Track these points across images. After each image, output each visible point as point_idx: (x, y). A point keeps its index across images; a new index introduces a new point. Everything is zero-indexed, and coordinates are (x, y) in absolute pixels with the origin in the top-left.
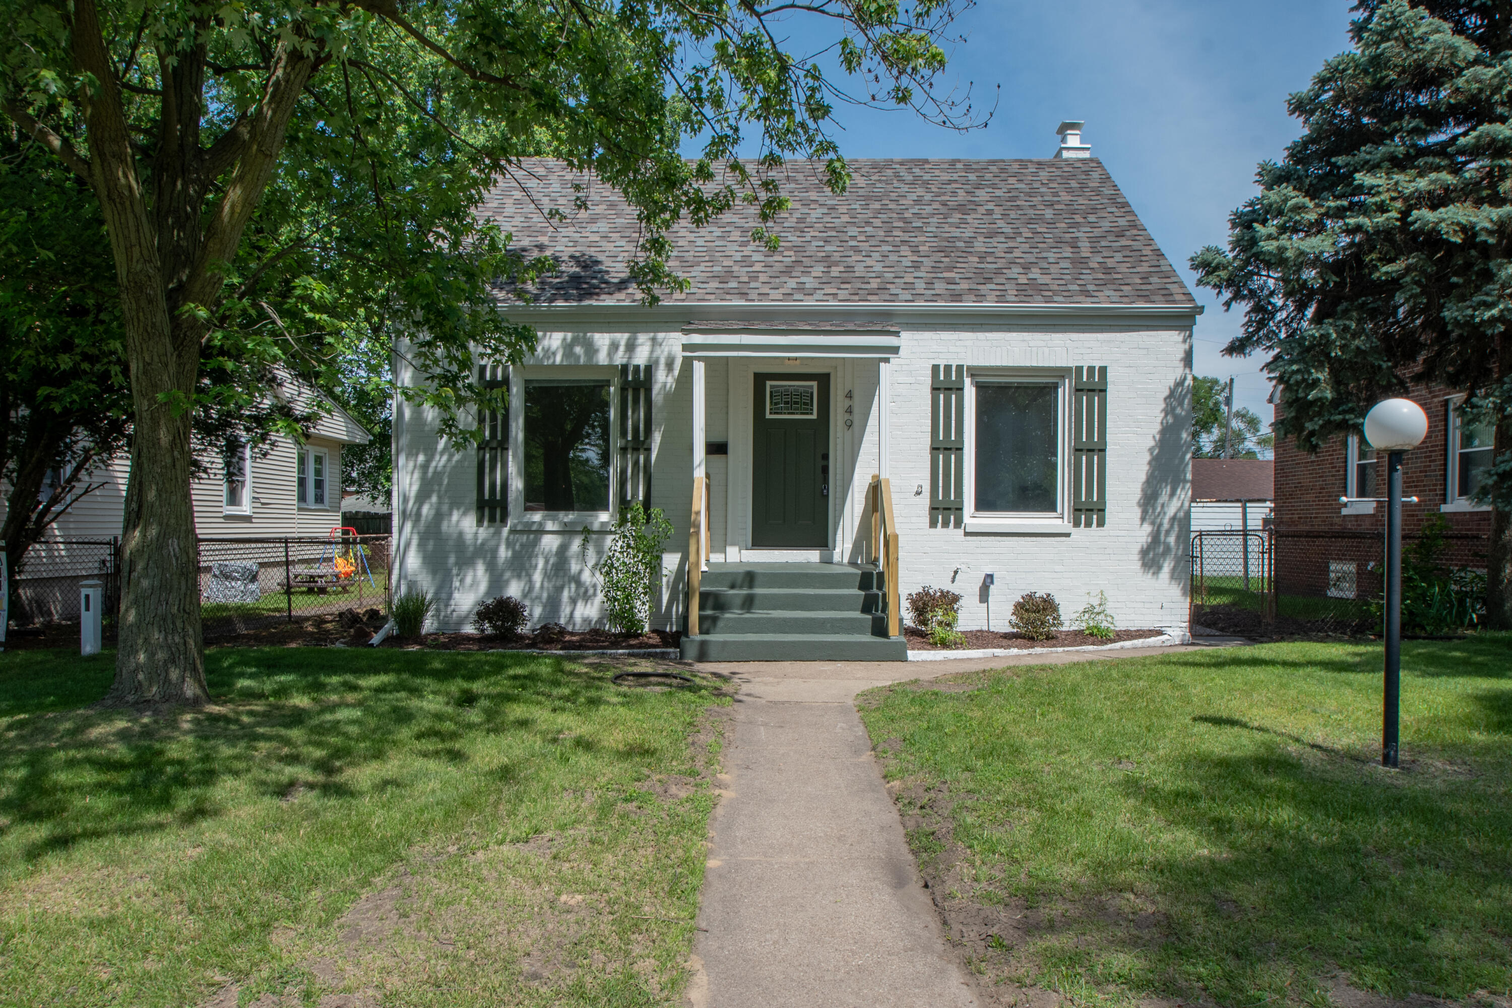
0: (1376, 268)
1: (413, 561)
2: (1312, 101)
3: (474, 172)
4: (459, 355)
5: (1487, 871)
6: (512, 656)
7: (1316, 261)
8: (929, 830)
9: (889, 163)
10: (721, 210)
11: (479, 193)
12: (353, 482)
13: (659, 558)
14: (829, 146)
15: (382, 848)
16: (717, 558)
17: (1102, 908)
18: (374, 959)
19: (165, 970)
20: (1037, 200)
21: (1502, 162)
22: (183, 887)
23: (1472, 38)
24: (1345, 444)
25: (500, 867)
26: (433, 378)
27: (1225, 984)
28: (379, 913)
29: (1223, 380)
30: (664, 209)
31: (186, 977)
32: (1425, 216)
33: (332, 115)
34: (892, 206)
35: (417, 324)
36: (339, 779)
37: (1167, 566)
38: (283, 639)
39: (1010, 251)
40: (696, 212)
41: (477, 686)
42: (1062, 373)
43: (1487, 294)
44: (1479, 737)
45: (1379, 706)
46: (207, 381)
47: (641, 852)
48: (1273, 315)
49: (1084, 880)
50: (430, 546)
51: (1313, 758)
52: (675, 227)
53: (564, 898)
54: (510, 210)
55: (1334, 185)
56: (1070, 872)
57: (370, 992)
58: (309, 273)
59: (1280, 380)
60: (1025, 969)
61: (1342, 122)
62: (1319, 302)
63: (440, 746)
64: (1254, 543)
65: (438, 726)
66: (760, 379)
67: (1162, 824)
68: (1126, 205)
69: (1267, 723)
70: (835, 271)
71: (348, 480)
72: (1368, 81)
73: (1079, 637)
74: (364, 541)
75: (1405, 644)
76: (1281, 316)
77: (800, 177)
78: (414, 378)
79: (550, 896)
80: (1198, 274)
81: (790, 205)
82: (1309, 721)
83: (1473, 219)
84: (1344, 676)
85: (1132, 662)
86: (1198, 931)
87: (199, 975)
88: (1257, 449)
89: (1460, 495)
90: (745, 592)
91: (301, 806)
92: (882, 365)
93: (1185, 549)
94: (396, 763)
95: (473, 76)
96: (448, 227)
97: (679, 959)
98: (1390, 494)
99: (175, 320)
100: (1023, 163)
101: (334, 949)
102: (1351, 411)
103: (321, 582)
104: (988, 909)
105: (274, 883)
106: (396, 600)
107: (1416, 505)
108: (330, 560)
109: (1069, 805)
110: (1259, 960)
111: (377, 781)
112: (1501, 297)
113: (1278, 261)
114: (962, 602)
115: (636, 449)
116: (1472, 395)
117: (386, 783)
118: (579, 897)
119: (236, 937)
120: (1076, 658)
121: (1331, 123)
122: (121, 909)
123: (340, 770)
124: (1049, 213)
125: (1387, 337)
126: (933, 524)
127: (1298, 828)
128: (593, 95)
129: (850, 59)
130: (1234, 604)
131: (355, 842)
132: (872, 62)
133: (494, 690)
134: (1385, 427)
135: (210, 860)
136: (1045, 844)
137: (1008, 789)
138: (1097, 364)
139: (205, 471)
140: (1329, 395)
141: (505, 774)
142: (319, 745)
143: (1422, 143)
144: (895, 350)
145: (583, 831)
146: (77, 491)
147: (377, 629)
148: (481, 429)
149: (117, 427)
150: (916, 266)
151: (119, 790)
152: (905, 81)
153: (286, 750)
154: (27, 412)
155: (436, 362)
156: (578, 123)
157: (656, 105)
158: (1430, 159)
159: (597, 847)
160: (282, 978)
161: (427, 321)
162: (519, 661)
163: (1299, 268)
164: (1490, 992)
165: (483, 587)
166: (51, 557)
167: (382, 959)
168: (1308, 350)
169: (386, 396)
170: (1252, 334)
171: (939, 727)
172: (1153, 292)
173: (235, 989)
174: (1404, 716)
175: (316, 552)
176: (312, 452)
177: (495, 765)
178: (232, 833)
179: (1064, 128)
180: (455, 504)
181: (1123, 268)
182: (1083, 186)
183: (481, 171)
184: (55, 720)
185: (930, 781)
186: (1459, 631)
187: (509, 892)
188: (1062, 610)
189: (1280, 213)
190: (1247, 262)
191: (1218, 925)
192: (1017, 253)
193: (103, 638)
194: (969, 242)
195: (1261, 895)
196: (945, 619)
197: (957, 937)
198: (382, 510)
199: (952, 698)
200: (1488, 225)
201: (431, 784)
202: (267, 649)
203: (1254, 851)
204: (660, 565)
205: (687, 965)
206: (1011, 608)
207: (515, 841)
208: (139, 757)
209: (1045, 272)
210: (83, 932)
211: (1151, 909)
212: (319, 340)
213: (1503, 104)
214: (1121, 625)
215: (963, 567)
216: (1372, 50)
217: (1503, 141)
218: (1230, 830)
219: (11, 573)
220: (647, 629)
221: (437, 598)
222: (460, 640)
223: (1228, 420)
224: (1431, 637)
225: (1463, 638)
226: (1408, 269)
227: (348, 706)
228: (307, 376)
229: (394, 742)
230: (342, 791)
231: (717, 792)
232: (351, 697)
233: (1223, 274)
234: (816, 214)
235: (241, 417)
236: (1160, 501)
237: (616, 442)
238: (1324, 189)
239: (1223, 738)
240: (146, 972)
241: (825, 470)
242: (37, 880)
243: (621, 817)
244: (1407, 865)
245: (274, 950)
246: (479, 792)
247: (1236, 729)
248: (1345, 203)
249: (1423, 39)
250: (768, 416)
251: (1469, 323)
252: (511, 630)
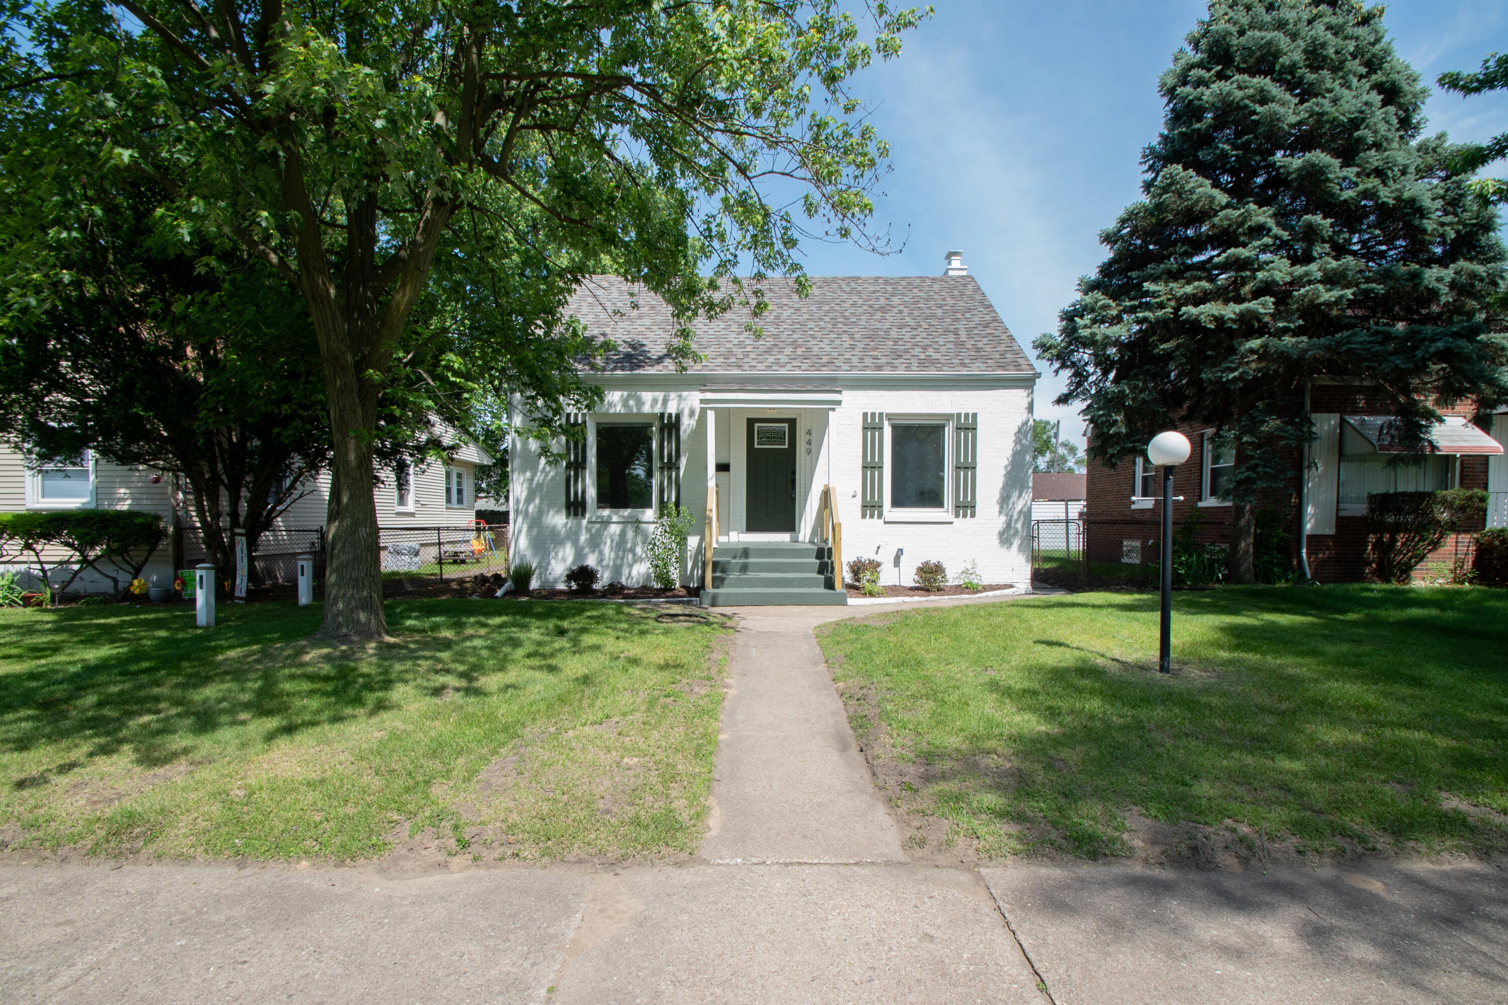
0: (1156, 346)
1: (523, 542)
2: (1115, 234)
3: (561, 284)
4: (554, 406)
5: (1230, 741)
6: (590, 604)
7: (1117, 343)
8: (863, 714)
9: (834, 280)
10: (724, 310)
11: (565, 297)
12: (482, 490)
13: (685, 539)
14: (796, 267)
15: (506, 729)
16: (723, 539)
17: (976, 765)
18: (500, 803)
19: (360, 813)
20: (931, 303)
21: (1243, 274)
22: (372, 758)
23: (1225, 190)
24: (1134, 463)
25: (584, 741)
26: (534, 420)
27: (1058, 814)
28: (504, 772)
29: (1053, 421)
30: (688, 309)
31: (373, 817)
32: (1190, 310)
33: (464, 243)
34: (837, 308)
35: (525, 384)
36: (477, 684)
37: (1016, 543)
38: (437, 593)
39: (914, 337)
40: (708, 311)
41: (565, 624)
42: (948, 417)
43: (1232, 362)
44: (1224, 655)
45: (1157, 634)
46: (382, 423)
47: (676, 730)
48: (1086, 378)
49: (964, 746)
50: (535, 532)
51: (1113, 667)
52: (695, 322)
53: (626, 760)
54: (585, 310)
55: (1130, 291)
56: (954, 742)
57: (498, 824)
58: (451, 350)
59: (1092, 421)
60: (926, 804)
61: (1136, 248)
62: (1118, 370)
63: (543, 662)
64: (1073, 528)
65: (541, 650)
66: (751, 422)
67: (1014, 710)
68: (990, 306)
69: (1082, 645)
70: (800, 351)
71: (479, 489)
72: (1154, 221)
73: (959, 589)
74: (491, 529)
75: (1174, 593)
76: (1092, 379)
77: (776, 288)
78: (523, 421)
79: (617, 759)
80: (1038, 352)
81: (770, 308)
82: (1111, 643)
83: (1223, 313)
84: (1133, 614)
85: (994, 606)
86: (1039, 779)
87: (382, 816)
88: (1075, 467)
89: (1211, 495)
90: (742, 561)
91: (451, 703)
92: (831, 413)
93: (1028, 532)
94: (514, 673)
95: (560, 219)
96: (545, 322)
97: (702, 799)
98: (1165, 495)
99: (360, 380)
100: (923, 279)
101: (473, 797)
102: (1139, 441)
103: (462, 556)
104: (902, 766)
105: (433, 754)
106: (512, 568)
107: (1182, 502)
108: (468, 541)
109: (954, 698)
110: (1080, 799)
111: (502, 685)
112: (1241, 364)
113: (1089, 342)
114: (882, 567)
115: (670, 469)
116: (1219, 428)
117: (508, 686)
118: (636, 760)
119: (407, 790)
120: (957, 603)
121: (1128, 249)
122: (329, 773)
123: (477, 679)
124: (939, 312)
125: (1163, 392)
126: (864, 516)
127: (1104, 712)
128: (639, 234)
129: (810, 209)
130: (1059, 568)
131: (487, 726)
132: (825, 209)
133: (577, 626)
134: (1162, 451)
135: (390, 739)
136: (939, 723)
137: (914, 688)
138: (971, 412)
139: (383, 482)
140: (1123, 430)
141: (586, 680)
142: (461, 662)
143: (1189, 262)
144: (839, 403)
145: (638, 716)
146: (294, 496)
147: (500, 587)
148: (569, 454)
149: (321, 454)
150: (852, 347)
151: (326, 694)
152: (847, 223)
153: (440, 666)
154: (259, 443)
155: (537, 408)
156: (630, 252)
157: (682, 240)
158: (1194, 273)
159: (647, 727)
160: (439, 817)
161: (531, 384)
162: (595, 607)
163: (1105, 346)
164: (1235, 821)
165: (570, 560)
166: (276, 540)
167: (507, 803)
168: (1110, 401)
169: (505, 433)
170: (1073, 391)
171: (869, 648)
172: (1008, 364)
173: (407, 825)
174: (1173, 640)
175: (458, 536)
176: (455, 470)
177: (580, 674)
178: (404, 721)
179: (950, 255)
180: (551, 505)
181: (988, 348)
182: (962, 294)
183: (565, 283)
184: (282, 649)
185: (863, 683)
186: (1210, 585)
187: (590, 757)
188: (947, 572)
189: (1093, 310)
190: (1070, 344)
191: (1053, 776)
192: (918, 339)
193: (314, 594)
194: (887, 332)
195: (1081, 756)
196: (872, 578)
197: (882, 784)
198: (503, 509)
199: (877, 629)
200: (1233, 316)
201: (538, 688)
202: (425, 600)
203: (1075, 728)
204: (686, 544)
205: (707, 803)
206: (915, 571)
207: (594, 723)
208: (339, 672)
209: (937, 351)
210: (303, 789)
211: (1008, 765)
212: (458, 396)
213: (1244, 234)
214: (986, 581)
215: (883, 544)
216: (1156, 200)
217: (1244, 259)
218: (1059, 714)
219: (250, 551)
220: (678, 585)
221: (539, 566)
222: (554, 593)
223: (1056, 448)
224: (1191, 589)
225: (1213, 589)
226: (1178, 347)
227: (480, 637)
228: (450, 419)
229: (513, 661)
230: (478, 692)
231: (725, 690)
232: (483, 631)
233: (1054, 351)
234: (787, 313)
235: (407, 447)
236: (1012, 500)
237: (656, 464)
238: (1122, 294)
239: (1054, 654)
240: (347, 815)
241: (793, 482)
242: (271, 755)
243: (663, 707)
244: (1177, 737)
245: (433, 798)
246: (569, 692)
247: (1062, 648)
248: (1137, 303)
249: (1192, 192)
250: (756, 446)
251: (1219, 381)
252: (589, 586)
